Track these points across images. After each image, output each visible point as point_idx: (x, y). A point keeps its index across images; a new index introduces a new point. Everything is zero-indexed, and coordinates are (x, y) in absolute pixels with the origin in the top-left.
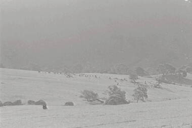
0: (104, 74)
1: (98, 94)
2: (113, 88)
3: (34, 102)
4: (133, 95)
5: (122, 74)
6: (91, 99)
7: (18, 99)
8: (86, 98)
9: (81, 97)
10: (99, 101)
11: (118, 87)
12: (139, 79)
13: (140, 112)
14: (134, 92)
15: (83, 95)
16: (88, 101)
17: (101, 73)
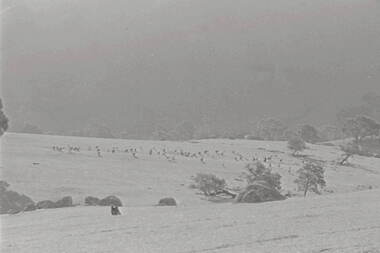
0: (237, 141)
1: (227, 181)
2: (255, 168)
3: (97, 199)
4: (296, 181)
5: (273, 140)
6: (212, 192)
7: (66, 195)
8: (202, 189)
9: (193, 187)
10: (228, 194)
11: (266, 165)
12: (308, 148)
13: (307, 216)
14: (298, 175)
15: (196, 184)
16: (206, 194)
17: (231, 138)
